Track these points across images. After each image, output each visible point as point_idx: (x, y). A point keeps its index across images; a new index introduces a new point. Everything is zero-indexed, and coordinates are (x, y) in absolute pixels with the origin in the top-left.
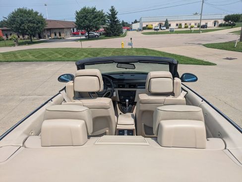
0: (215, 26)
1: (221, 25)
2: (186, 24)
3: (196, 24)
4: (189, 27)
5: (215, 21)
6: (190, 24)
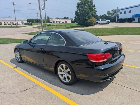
0: (22, 24)
1: (25, 24)
2: (4, 22)
3: (11, 23)
4: (7, 24)
5: (22, 22)
6: (8, 23)
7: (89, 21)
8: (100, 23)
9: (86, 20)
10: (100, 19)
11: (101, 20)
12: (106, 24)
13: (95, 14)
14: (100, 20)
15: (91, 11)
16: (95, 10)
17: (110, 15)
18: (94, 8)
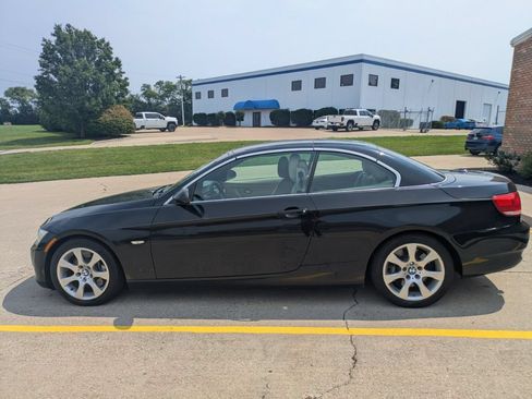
7: (106, 117)
8: (143, 127)
9: (94, 115)
10: (144, 113)
11: (147, 116)
12: (163, 130)
13: (127, 91)
14: (141, 116)
15: (109, 81)
16: (123, 78)
17: (153, 101)
18: (117, 71)
